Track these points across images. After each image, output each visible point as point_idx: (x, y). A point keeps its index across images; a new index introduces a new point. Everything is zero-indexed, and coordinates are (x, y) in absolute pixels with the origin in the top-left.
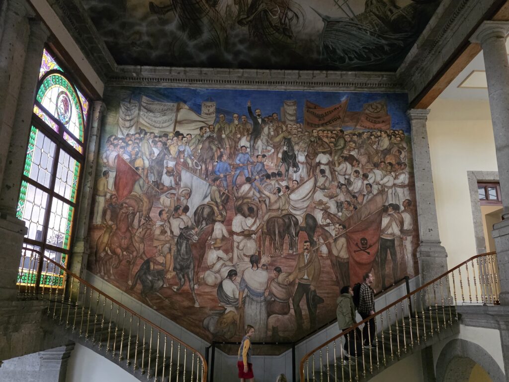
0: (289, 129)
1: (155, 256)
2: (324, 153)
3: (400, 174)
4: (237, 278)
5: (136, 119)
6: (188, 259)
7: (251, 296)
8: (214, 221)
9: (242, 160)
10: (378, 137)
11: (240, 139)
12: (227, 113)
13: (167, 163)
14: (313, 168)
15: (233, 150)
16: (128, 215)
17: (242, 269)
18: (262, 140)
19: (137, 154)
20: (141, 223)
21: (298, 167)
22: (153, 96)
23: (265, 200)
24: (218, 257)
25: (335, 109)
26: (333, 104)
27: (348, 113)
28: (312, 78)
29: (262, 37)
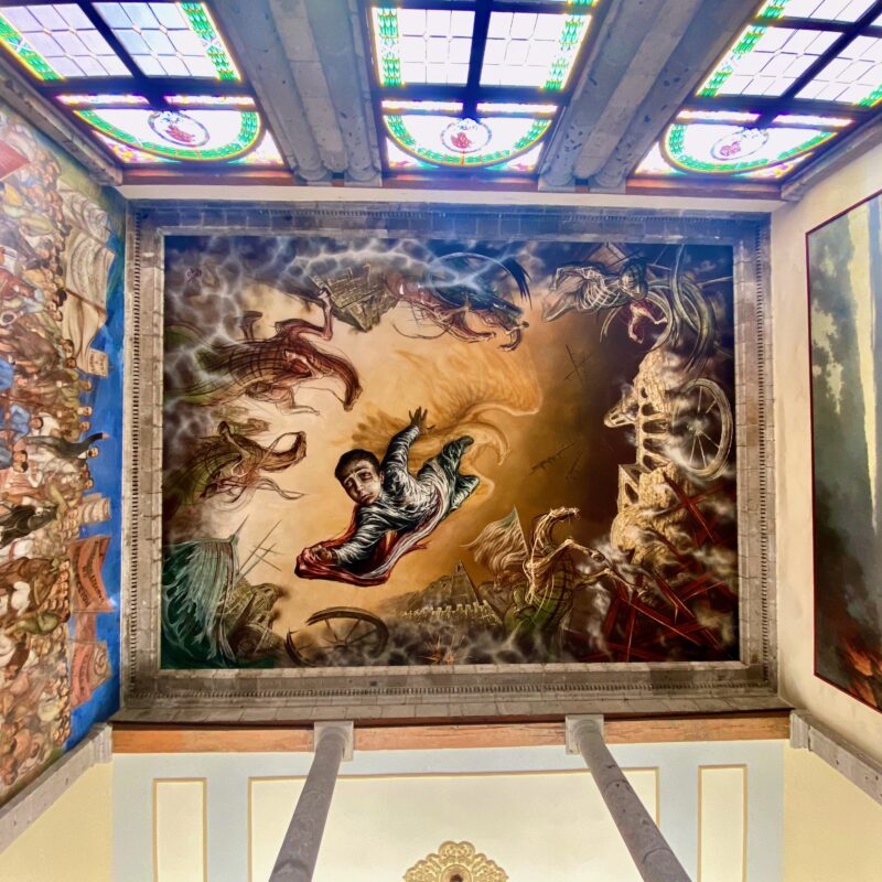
0: (71, 513)
2: (31, 594)
9: (17, 418)
10: (59, 692)
11: (55, 416)
12: (93, 396)
18: (52, 460)
22: (114, 271)
25: (99, 592)
26: (106, 585)
27: (94, 618)
28: (150, 539)
29: (201, 454)
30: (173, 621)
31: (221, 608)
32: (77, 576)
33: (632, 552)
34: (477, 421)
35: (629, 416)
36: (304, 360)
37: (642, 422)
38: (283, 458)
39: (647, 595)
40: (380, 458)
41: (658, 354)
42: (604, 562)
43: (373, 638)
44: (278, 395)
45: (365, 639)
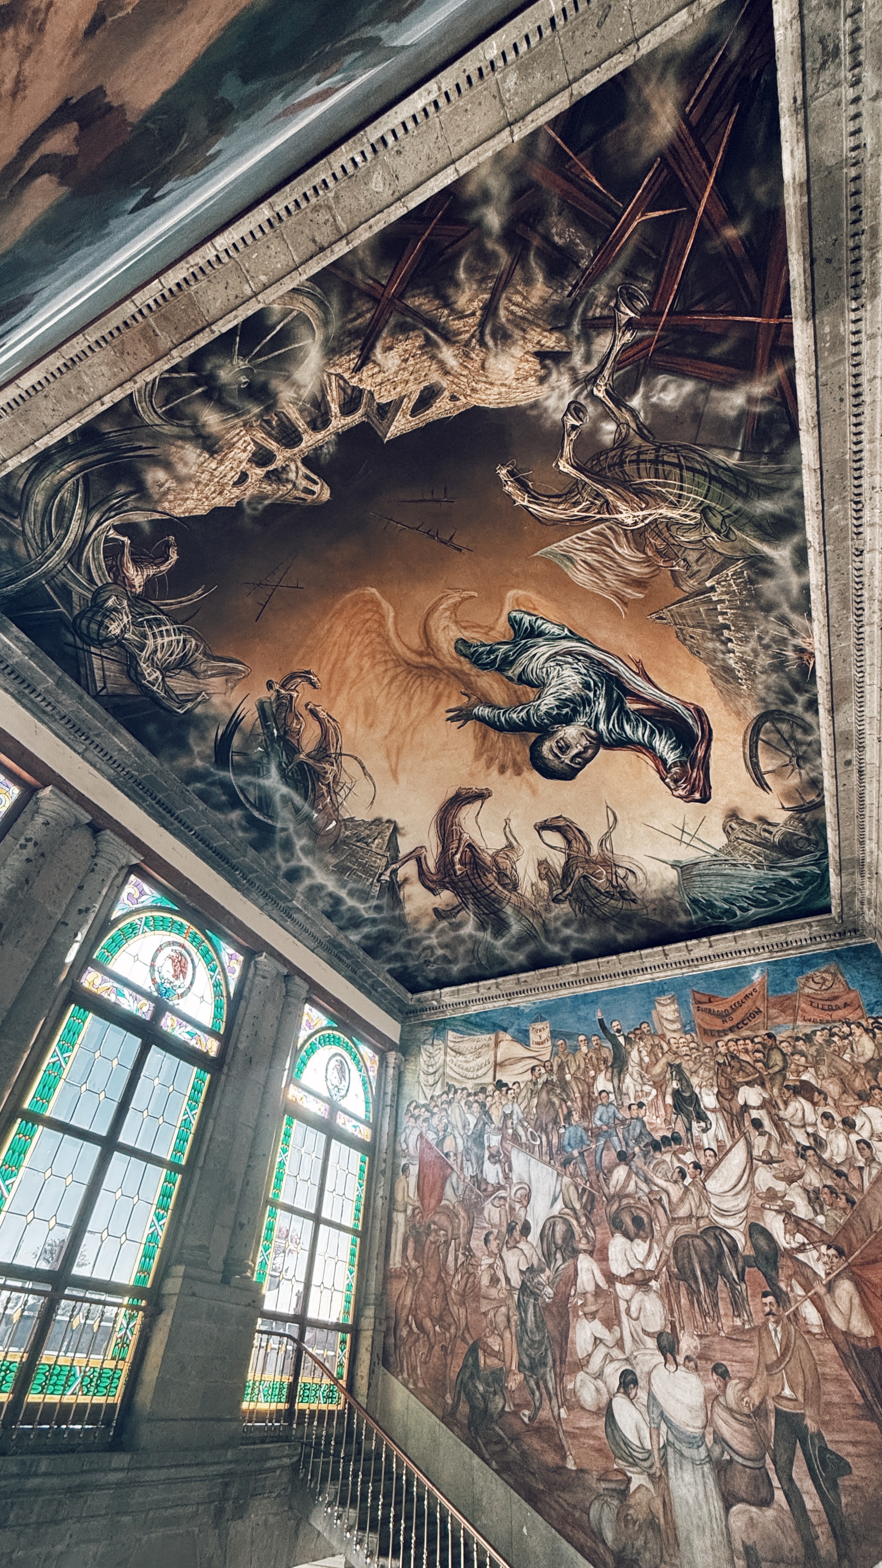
0: (674, 1047)
1: (485, 1336)
2: (749, 1084)
4: (639, 1392)
6: (541, 1343)
9: (604, 1118)
10: (846, 1037)
11: (594, 1078)
12: (569, 1036)
13: (489, 1140)
14: (736, 1117)
15: (586, 1099)
16: (439, 1247)
17: (646, 1369)
18: (631, 1076)
19: (445, 1129)
20: (459, 1263)
21: (707, 1118)
22: (462, 1029)
23: (660, 1200)
24: (596, 1338)
25: (746, 997)
26: (741, 988)
27: (772, 999)
28: (689, 953)
29: (592, 912)
31: (757, 866)
32: (731, 1030)
33: (542, 355)
34: (429, 647)
35: (292, 476)
36: (458, 856)
37: (288, 453)
38: (570, 836)
39: (630, 299)
40: (533, 737)
41: (166, 505)
42: (581, 399)
43: (784, 727)
44: (505, 864)
45: (786, 736)
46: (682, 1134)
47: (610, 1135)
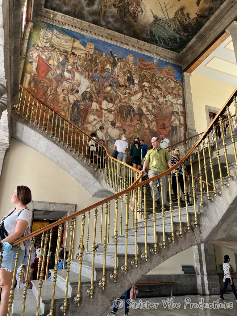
0: (130, 67)
1: (60, 111)
2: (147, 82)
3: (179, 99)
4: (104, 131)
5: (50, 40)
6: (78, 116)
7: (111, 140)
8: (92, 101)
9: (107, 75)
10: (170, 81)
11: (106, 65)
12: (100, 51)
13: (67, 66)
14: (142, 88)
15: (102, 69)
16: (44, 87)
17: (107, 127)
18: (117, 68)
19: (50, 57)
20: (52, 93)
21: (135, 85)
22: (60, 31)
23: (118, 97)
24: (94, 119)
25: (151, 64)
26: (151, 61)
27: (157, 67)
28: (143, 46)
29: (122, 17)
30: (168, 44)
31: (174, 30)
32: (146, 69)
46: (128, 86)
47: (108, 79)
